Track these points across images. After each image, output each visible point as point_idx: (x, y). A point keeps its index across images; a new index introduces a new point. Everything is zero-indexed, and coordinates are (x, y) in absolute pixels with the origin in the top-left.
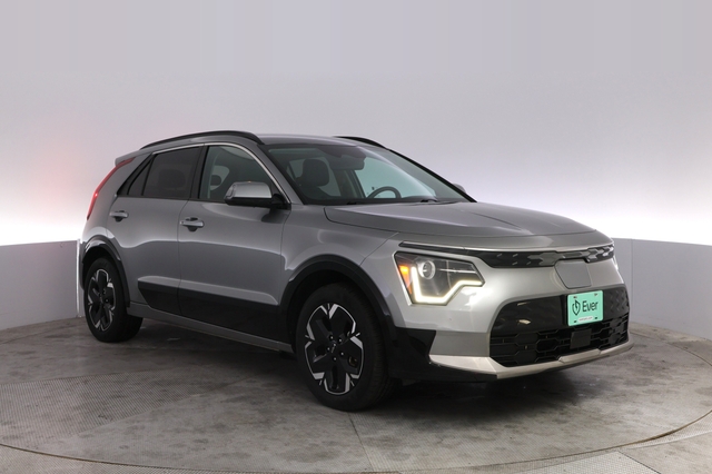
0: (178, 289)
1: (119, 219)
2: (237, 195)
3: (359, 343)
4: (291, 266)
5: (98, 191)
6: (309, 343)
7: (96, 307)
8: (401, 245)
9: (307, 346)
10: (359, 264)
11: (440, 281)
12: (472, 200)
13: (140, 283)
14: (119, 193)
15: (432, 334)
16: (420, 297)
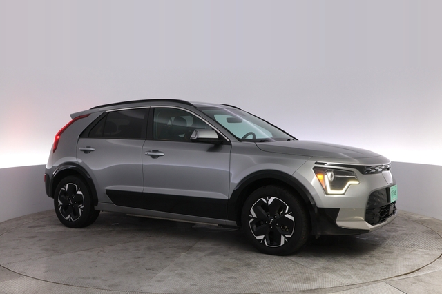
0: (143, 193)
1: (86, 152)
2: (200, 137)
3: (292, 218)
4: (236, 180)
5: (60, 134)
6: (253, 220)
7: (65, 207)
8: (316, 163)
9: (250, 222)
10: (291, 174)
11: (338, 183)
12: (296, 139)
13: (107, 190)
14: (81, 136)
15: (336, 211)
16: (329, 191)
